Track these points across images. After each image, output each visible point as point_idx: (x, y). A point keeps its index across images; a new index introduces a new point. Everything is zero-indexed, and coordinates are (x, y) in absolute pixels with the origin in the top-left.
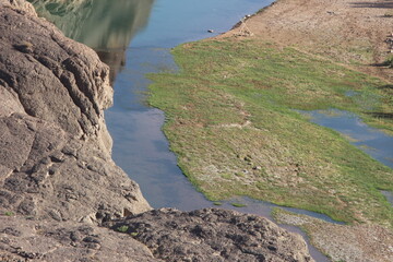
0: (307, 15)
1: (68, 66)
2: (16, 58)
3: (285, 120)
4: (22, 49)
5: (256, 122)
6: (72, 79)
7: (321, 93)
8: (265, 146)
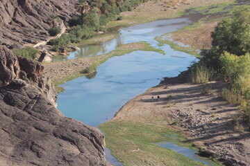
0: (137, 109)
1: (92, 135)
2: (74, 134)
3: (150, 147)
4: (75, 131)
5: (141, 148)
6: (94, 140)
7: (157, 136)
8: (149, 157)
